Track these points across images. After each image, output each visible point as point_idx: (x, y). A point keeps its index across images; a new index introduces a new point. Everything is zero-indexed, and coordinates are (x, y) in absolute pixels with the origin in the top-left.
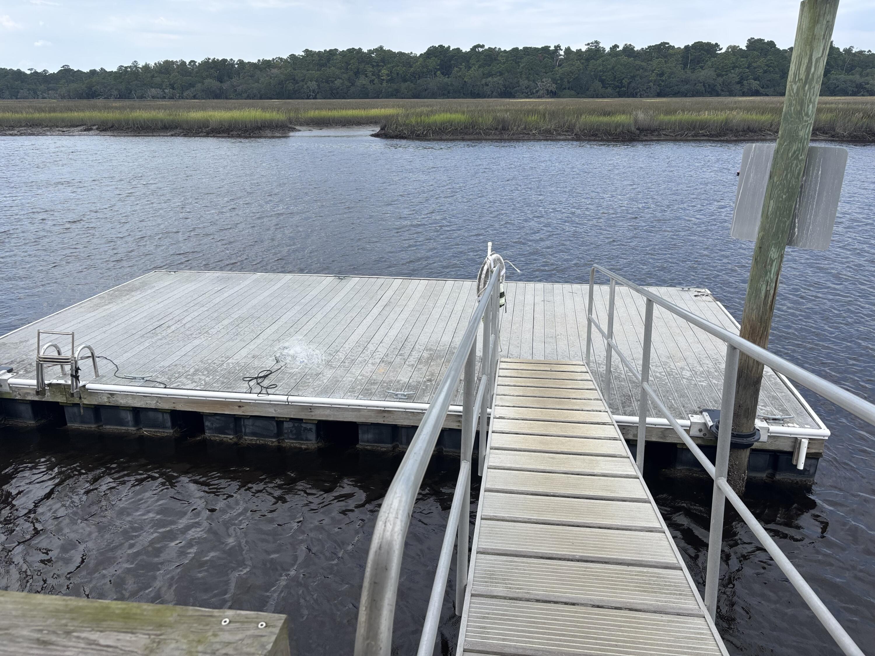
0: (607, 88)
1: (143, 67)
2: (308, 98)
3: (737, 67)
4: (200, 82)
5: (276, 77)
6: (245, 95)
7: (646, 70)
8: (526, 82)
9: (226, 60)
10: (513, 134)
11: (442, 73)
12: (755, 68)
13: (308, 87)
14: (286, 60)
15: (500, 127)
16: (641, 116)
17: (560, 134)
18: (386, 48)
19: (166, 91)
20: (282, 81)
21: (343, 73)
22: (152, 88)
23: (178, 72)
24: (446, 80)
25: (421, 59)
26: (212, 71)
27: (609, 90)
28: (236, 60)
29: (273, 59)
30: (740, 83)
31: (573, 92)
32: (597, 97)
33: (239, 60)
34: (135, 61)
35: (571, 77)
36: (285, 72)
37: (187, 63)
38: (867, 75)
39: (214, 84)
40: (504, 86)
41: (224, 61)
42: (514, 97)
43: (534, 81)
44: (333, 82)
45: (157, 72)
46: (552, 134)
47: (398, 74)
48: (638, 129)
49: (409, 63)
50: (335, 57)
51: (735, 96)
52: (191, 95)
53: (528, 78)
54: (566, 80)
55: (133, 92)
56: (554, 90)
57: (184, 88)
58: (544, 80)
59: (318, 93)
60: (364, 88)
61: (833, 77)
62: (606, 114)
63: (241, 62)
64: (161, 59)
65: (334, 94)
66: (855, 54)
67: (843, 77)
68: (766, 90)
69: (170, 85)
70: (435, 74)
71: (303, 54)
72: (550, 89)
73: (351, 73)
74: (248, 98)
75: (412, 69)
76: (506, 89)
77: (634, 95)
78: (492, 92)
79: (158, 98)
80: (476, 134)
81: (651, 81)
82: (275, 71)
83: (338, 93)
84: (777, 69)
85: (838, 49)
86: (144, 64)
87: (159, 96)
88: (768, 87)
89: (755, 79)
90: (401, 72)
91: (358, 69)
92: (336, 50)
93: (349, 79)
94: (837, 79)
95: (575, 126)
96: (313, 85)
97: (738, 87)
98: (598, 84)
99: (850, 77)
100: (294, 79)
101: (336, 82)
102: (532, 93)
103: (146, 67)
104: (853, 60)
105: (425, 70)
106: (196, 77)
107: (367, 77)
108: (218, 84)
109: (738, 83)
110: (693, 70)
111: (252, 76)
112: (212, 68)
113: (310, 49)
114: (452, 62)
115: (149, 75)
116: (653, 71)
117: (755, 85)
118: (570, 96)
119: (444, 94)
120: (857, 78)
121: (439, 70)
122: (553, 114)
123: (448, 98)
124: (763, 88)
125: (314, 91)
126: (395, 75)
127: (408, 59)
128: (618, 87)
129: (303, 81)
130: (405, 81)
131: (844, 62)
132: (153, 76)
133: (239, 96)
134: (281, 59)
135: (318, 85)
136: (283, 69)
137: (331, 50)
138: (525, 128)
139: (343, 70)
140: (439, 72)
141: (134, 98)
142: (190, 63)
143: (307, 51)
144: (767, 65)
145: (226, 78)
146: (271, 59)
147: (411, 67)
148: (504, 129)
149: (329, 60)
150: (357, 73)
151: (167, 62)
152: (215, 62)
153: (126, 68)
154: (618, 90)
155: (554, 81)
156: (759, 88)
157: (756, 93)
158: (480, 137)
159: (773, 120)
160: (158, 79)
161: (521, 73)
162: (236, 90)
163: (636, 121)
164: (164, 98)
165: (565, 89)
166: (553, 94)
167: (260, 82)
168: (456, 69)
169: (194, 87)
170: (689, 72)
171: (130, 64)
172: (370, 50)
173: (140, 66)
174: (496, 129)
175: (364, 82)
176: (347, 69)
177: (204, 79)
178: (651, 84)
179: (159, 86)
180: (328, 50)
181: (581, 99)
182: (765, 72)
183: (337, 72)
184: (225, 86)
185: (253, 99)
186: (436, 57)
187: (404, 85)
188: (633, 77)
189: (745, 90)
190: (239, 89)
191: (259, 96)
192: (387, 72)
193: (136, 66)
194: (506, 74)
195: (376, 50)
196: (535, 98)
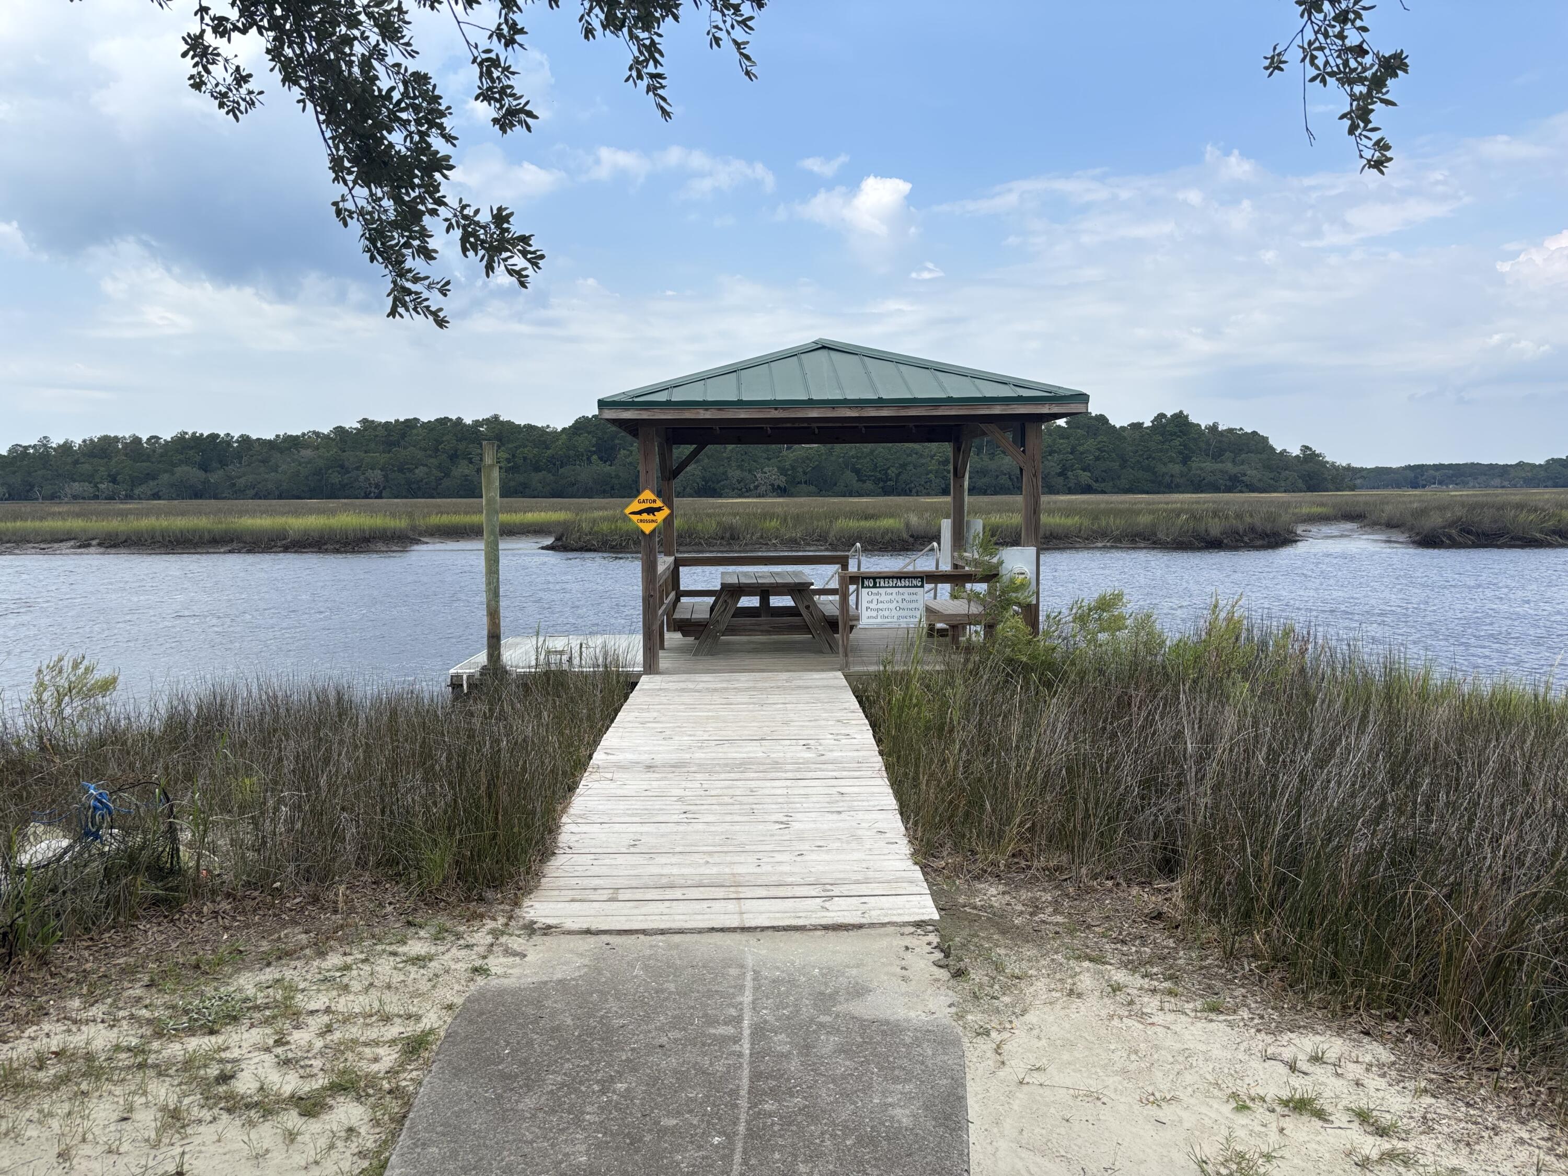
0: (864, 482)
1: (59, 446)
2: (367, 496)
3: (1055, 452)
4: (166, 471)
5: (309, 462)
6: (252, 492)
7: (921, 456)
8: (738, 472)
9: (218, 436)
10: (746, 544)
11: (601, 459)
12: (1082, 453)
13: (367, 479)
14: (326, 437)
15: (728, 535)
16: (914, 519)
17: (809, 544)
18: (504, 418)
19: (101, 486)
20: (321, 469)
21: (430, 456)
22: (74, 481)
23: (126, 455)
24: (607, 468)
25: (564, 436)
26: (191, 452)
27: (869, 485)
28: (236, 435)
29: (304, 434)
30: (1062, 474)
31: (812, 488)
32: (851, 496)
33: (242, 436)
34: (45, 438)
35: (808, 466)
36: (327, 454)
37: (144, 440)
38: (1242, 463)
39: (194, 474)
40: (704, 479)
41: (214, 437)
42: (720, 496)
43: (750, 471)
44: (411, 470)
45: (84, 455)
46: (799, 544)
47: (525, 459)
48: (912, 536)
49: (545, 442)
50: (414, 431)
51: (1058, 493)
52: (149, 493)
53: (740, 467)
54: (801, 470)
55: (36, 489)
56: (782, 485)
57: (135, 482)
58: (766, 469)
59: (384, 488)
60: (466, 480)
61: (1194, 465)
62: (867, 517)
63: (245, 439)
64: (96, 434)
65: (413, 490)
66: (1222, 433)
67: (1209, 465)
68: (1103, 485)
69: (109, 475)
70: (589, 459)
71: (359, 426)
72: (776, 483)
73: (444, 456)
74: (257, 496)
75: (549, 452)
76: (707, 482)
77: (906, 492)
78: (685, 488)
79: (84, 498)
80: (695, 544)
81: (931, 472)
82: (307, 453)
83: (419, 488)
84: (1114, 455)
85: (1199, 425)
86: (61, 442)
87: (86, 494)
88: (1104, 480)
89: (1084, 470)
90: (530, 456)
91: (456, 451)
92: (416, 420)
93: (439, 467)
94: (1201, 469)
95: (828, 533)
96: (376, 476)
97: (1060, 480)
98: (850, 477)
99: (1219, 466)
100: (342, 467)
101: (417, 471)
102: (749, 490)
103: (66, 448)
104: (1220, 442)
105: (572, 453)
106: (159, 462)
107: (471, 463)
108: (201, 474)
109: (1060, 474)
110: (992, 456)
111: (264, 461)
112: (192, 448)
113: (370, 419)
114: (617, 441)
115: (69, 460)
116: (932, 457)
117: (1085, 477)
118: (809, 495)
119: (604, 491)
120: (1229, 467)
121: (594, 453)
122: (798, 519)
123: (612, 497)
124: (1097, 481)
125: (377, 486)
126: (520, 462)
127: (542, 436)
128: (880, 480)
129: (357, 468)
130: (537, 469)
131: (1208, 443)
132: (76, 462)
133: (239, 493)
134: (317, 434)
135: (386, 476)
136: (322, 450)
137: (407, 421)
138: (762, 537)
139: (429, 452)
140: (595, 457)
141: (37, 499)
142: (149, 440)
143: (364, 421)
144: (1099, 449)
145: (215, 464)
146: (299, 434)
147: (547, 448)
148: (733, 538)
149: (403, 436)
150: (454, 457)
151: (105, 439)
152: (197, 440)
153: (26, 448)
154: (881, 484)
155: (782, 471)
156: (1091, 482)
157: (1088, 490)
158: (700, 548)
159: (1081, 524)
160: (87, 467)
161: (729, 459)
162: (234, 485)
163: (907, 525)
164: (96, 497)
165: (800, 483)
166: (782, 491)
167: (280, 470)
168: (623, 452)
169: (154, 479)
170: (986, 458)
171: (34, 441)
172: (477, 421)
173: (54, 445)
174: (722, 538)
175: (467, 472)
176: (437, 450)
177: (174, 465)
178: (931, 476)
179: (89, 478)
180: (402, 419)
181: (827, 499)
182: (1097, 459)
183: (420, 454)
184: (214, 478)
185: (265, 498)
186: (589, 433)
187: (536, 477)
188: (903, 466)
189: (1071, 485)
190: (241, 482)
191: (277, 493)
192: (506, 456)
193: (45, 445)
194: (706, 461)
195: (487, 421)
196: (753, 497)
